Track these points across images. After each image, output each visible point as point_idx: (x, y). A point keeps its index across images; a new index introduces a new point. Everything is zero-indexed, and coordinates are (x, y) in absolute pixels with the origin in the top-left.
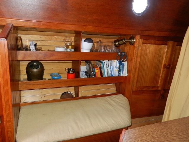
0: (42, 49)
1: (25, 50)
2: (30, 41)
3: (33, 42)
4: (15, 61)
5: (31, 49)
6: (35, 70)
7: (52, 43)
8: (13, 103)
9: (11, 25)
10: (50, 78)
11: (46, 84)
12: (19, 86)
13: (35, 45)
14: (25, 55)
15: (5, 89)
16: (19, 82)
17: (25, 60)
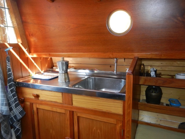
0: (162, 74)
1: (147, 76)
2: (151, 66)
3: (153, 68)
4: (138, 84)
5: (152, 75)
6: (154, 94)
7: (173, 68)
8: (132, 119)
9: (137, 58)
10: (168, 103)
11: (163, 109)
12: (139, 106)
13: (155, 71)
14: (146, 80)
15: (128, 111)
16: (139, 103)
17: (145, 84)
